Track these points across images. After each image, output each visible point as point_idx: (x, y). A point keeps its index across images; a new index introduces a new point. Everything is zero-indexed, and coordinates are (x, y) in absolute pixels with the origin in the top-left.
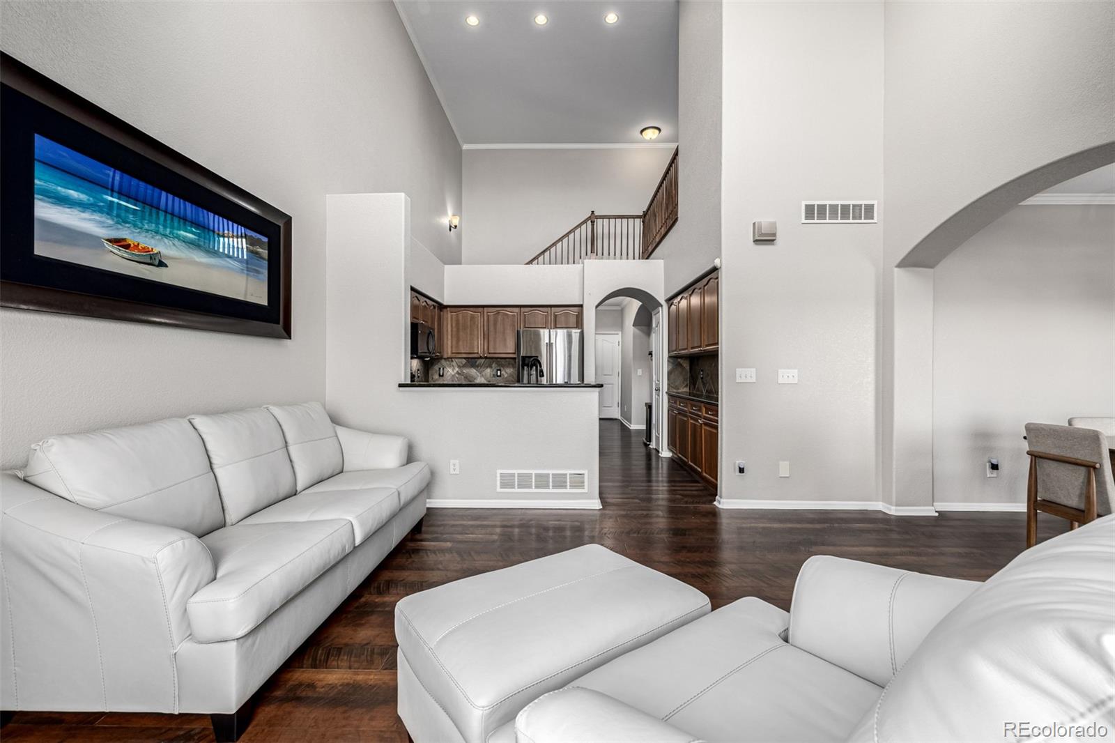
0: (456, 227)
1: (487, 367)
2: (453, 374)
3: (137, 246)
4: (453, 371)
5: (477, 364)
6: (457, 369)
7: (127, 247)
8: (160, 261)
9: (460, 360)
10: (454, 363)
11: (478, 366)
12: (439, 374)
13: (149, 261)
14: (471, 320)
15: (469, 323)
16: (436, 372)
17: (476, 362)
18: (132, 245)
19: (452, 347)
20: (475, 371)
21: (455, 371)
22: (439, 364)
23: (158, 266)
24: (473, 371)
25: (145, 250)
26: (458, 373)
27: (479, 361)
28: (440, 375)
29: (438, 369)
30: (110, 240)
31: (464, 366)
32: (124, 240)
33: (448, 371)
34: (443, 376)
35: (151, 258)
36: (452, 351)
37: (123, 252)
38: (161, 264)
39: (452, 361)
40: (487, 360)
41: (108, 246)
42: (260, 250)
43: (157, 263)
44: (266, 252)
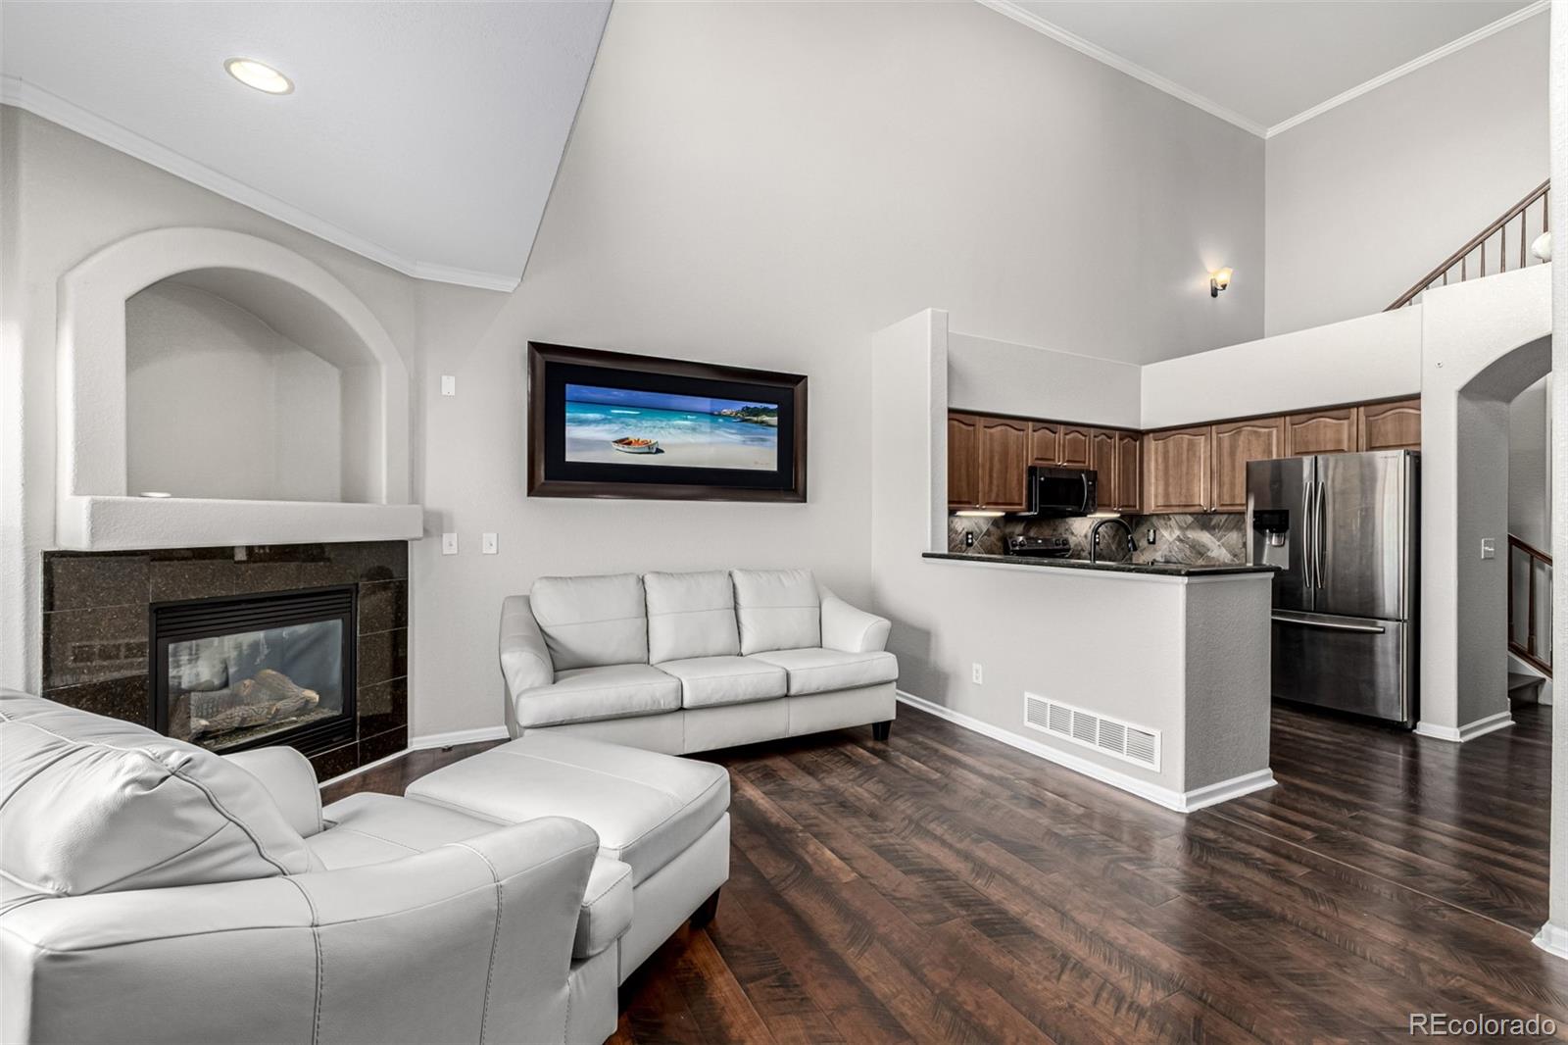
0: (1224, 287)
1: (1232, 530)
2: (1171, 540)
3: (637, 441)
4: (1171, 535)
5: (1213, 523)
6: (1177, 533)
7: (630, 443)
8: (657, 449)
9: (1182, 517)
10: (1172, 522)
11: (1214, 528)
12: (1148, 540)
13: (647, 450)
14: (1188, 450)
15: (1185, 456)
16: (1144, 536)
17: (1211, 520)
18: (633, 441)
19: (1156, 496)
20: (1209, 536)
21: (1175, 536)
22: (1148, 523)
23: (656, 453)
24: (1204, 537)
25: (645, 443)
26: (1179, 539)
27: (1216, 520)
28: (1150, 543)
29: (1146, 531)
30: (616, 442)
31: (1189, 527)
32: (627, 439)
33: (1163, 536)
34: (1154, 543)
35: (649, 448)
36: (1156, 502)
37: (627, 448)
38: (659, 451)
39: (1170, 519)
40: (1232, 516)
41: (615, 446)
42: (765, 418)
43: (654, 450)
44: (776, 418)
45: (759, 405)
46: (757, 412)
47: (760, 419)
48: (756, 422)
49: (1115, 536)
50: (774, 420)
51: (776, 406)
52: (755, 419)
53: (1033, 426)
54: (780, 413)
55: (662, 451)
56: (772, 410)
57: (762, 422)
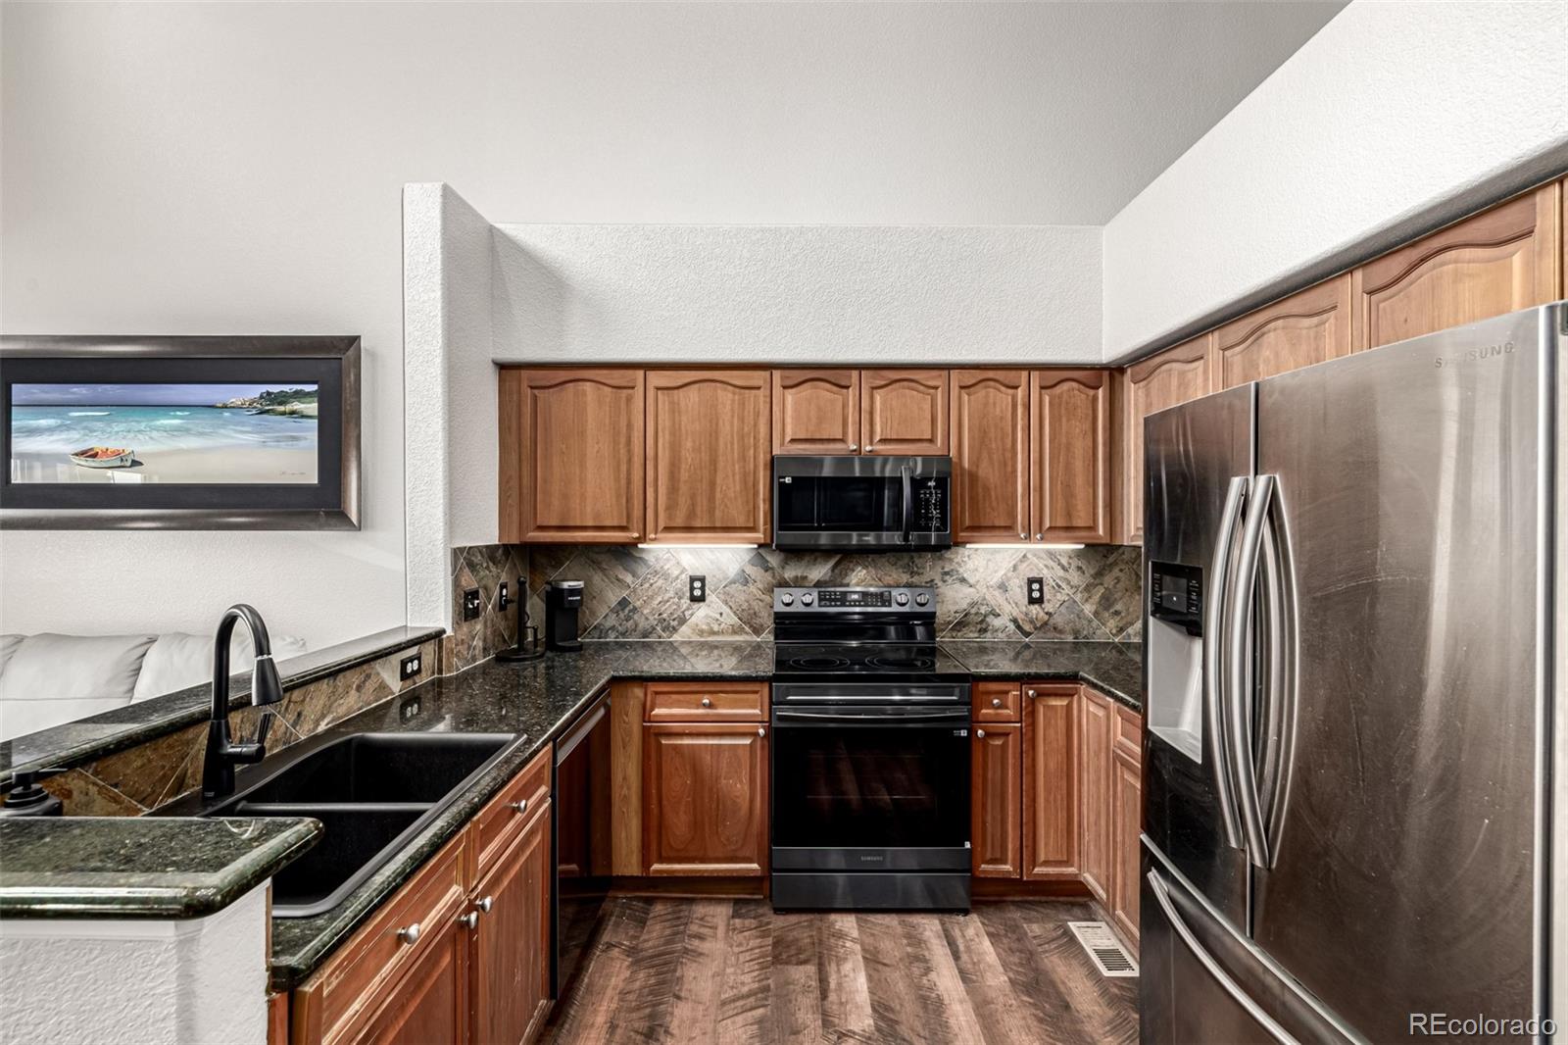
3: (105, 452)
7: (95, 456)
8: (133, 461)
13: (119, 464)
18: (100, 452)
23: (130, 467)
25: (117, 453)
30: (76, 454)
32: (92, 449)
35: (122, 460)
37: (91, 462)
38: (135, 463)
41: (76, 460)
42: (297, 406)
43: (129, 464)
44: (316, 405)
45: (286, 388)
46: (282, 399)
47: (288, 408)
48: (283, 413)
49: (1088, 588)
50: (312, 408)
51: (314, 387)
52: (281, 408)
53: (782, 378)
54: (322, 397)
55: (141, 464)
56: (309, 394)
57: (292, 413)
